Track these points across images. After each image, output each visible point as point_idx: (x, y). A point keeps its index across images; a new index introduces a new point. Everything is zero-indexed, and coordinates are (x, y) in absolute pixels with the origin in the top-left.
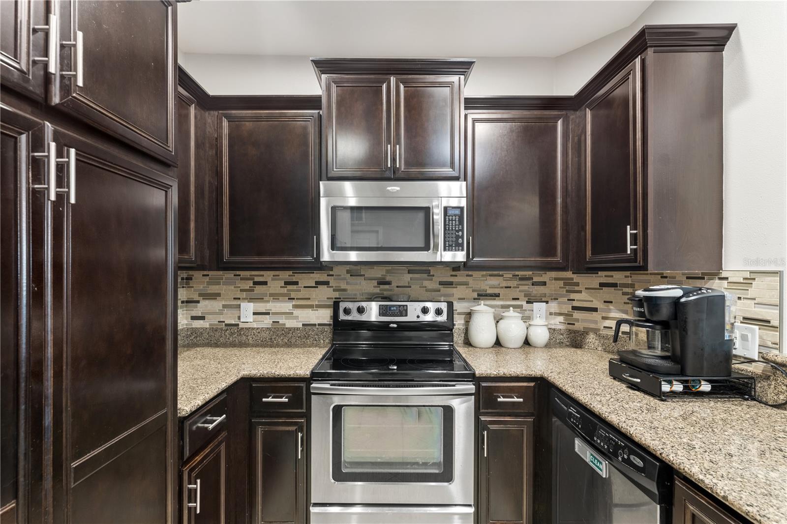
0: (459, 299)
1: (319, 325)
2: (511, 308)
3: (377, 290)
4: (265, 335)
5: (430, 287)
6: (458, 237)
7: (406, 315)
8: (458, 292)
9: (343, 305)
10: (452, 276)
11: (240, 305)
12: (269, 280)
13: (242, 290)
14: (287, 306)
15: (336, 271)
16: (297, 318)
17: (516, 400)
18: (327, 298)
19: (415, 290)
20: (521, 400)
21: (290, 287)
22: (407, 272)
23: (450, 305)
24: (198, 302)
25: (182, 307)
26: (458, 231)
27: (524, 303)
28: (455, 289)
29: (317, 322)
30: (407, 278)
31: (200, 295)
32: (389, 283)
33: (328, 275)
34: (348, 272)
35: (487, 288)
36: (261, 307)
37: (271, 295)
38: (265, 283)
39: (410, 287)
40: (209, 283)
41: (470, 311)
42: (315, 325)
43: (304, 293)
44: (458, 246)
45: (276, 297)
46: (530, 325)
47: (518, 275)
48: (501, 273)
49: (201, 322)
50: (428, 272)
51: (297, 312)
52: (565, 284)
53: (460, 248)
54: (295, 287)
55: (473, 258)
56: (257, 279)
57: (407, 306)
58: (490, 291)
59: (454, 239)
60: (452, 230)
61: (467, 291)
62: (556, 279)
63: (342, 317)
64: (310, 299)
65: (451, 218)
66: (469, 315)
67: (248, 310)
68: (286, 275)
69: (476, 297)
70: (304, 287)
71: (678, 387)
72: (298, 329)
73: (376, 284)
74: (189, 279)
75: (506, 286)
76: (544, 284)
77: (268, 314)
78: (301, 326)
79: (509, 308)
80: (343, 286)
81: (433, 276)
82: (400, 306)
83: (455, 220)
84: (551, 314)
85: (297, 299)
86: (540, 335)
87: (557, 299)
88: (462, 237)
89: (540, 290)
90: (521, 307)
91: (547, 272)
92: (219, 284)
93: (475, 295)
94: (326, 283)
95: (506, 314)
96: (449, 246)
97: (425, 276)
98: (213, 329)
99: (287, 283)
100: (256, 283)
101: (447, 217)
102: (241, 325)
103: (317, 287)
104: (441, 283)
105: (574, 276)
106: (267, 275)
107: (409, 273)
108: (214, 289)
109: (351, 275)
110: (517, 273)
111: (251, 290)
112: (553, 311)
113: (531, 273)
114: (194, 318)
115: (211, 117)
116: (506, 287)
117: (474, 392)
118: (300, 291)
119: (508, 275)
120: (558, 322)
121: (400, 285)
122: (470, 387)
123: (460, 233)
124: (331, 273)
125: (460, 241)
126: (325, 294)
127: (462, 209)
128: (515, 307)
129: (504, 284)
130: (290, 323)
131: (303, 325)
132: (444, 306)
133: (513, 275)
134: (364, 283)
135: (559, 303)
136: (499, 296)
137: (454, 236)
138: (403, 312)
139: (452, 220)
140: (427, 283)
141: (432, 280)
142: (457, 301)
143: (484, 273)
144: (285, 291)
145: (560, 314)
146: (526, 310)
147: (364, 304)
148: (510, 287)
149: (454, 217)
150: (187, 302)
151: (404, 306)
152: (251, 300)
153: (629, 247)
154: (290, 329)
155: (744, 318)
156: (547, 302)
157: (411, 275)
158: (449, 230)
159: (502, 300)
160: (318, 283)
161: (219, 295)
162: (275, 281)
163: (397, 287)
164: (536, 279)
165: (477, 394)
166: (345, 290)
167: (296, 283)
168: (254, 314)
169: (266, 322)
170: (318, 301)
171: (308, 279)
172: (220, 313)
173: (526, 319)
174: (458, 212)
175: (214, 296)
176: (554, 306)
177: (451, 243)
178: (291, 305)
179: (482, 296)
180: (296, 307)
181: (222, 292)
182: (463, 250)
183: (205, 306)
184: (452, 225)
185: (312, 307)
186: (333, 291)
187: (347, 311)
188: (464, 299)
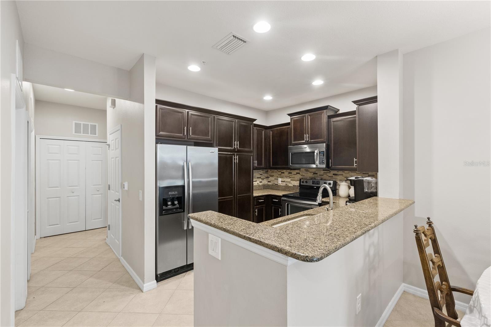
0: (340, 180)
3: (313, 176)
4: (283, 187)
5: (330, 176)
6: (323, 160)
7: (319, 184)
8: (339, 177)
9: (302, 180)
10: (337, 172)
11: (278, 179)
12: (285, 172)
13: (279, 175)
14: (289, 180)
15: (302, 169)
19: (325, 176)
21: (290, 174)
23: (335, 182)
24: (269, 177)
25: (266, 179)
30: (322, 172)
31: (270, 176)
32: (317, 174)
34: (305, 170)
36: (283, 180)
37: (285, 176)
38: (284, 173)
39: (323, 175)
40: (272, 173)
42: (296, 186)
43: (293, 176)
44: (323, 163)
45: (286, 177)
49: (270, 183)
51: (291, 182)
54: (291, 174)
55: (332, 166)
56: (282, 172)
57: (320, 181)
60: (321, 158)
63: (302, 184)
64: (294, 178)
67: (280, 180)
68: (289, 171)
72: (291, 187)
73: (313, 174)
74: (267, 171)
77: (284, 182)
80: (304, 174)
81: (331, 172)
82: (318, 181)
85: (292, 178)
88: (324, 160)
92: (273, 173)
93: (346, 179)
94: (299, 173)
96: (321, 163)
97: (328, 172)
98: (272, 185)
99: (289, 173)
100: (282, 173)
101: (320, 154)
102: (278, 185)
103: (296, 174)
104: (334, 174)
106: (284, 171)
108: (272, 174)
111: (281, 175)
114: (269, 182)
115: (268, 131)
118: (292, 175)
123: (324, 159)
124: (300, 170)
125: (324, 161)
126: (298, 177)
127: (324, 152)
130: (290, 185)
131: (293, 186)
132: (332, 182)
134: (309, 173)
140: (328, 174)
144: (288, 175)
150: (267, 177)
152: (281, 177)
153: (355, 165)
154: (289, 186)
157: (324, 171)
161: (274, 176)
162: (286, 172)
163: (319, 175)
166: (304, 176)
167: (291, 173)
168: (281, 181)
169: (284, 184)
170: (297, 179)
171: (294, 172)
172: (274, 181)
175: (272, 176)
180: (291, 180)
181: (274, 175)
182: (324, 164)
183: (271, 179)
185: (295, 180)
186: (301, 176)
187: (303, 182)
188: (341, 180)
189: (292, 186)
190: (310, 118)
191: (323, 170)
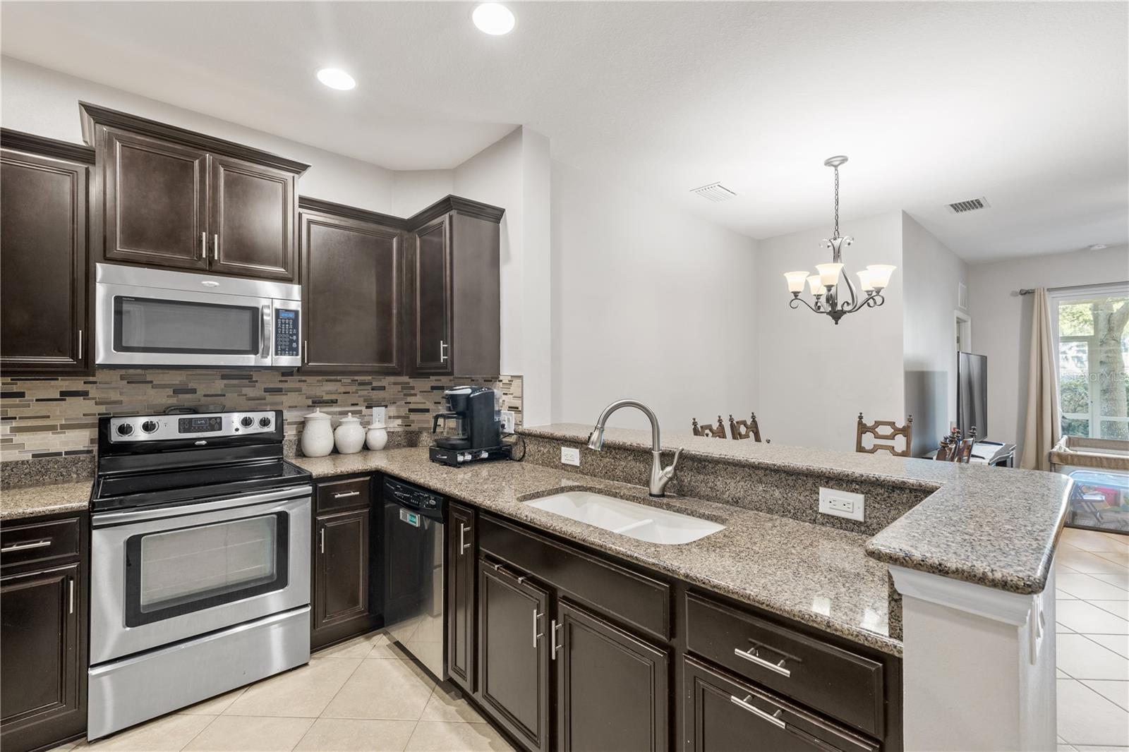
0: (290, 407)
1: (67, 453)
2: (350, 414)
3: (173, 401)
5: (251, 395)
6: (291, 341)
7: (220, 429)
8: (287, 400)
9: (116, 423)
10: (280, 381)
15: (101, 376)
16: (21, 446)
17: (353, 494)
18: (84, 415)
19: (231, 398)
20: (358, 493)
22: (220, 377)
23: (279, 414)
26: (292, 335)
27: (363, 409)
28: (284, 397)
29: (63, 449)
30: (219, 385)
32: (194, 391)
33: (85, 383)
34: (124, 378)
35: (324, 394)
39: (224, 395)
41: (303, 420)
42: (59, 454)
43: (36, 409)
44: (292, 351)
46: (369, 429)
47: (357, 380)
48: (339, 378)
50: (249, 378)
51: (19, 438)
52: (403, 388)
53: (295, 353)
54: (17, 401)
55: (308, 362)
57: (221, 418)
58: (326, 398)
59: (287, 343)
60: (285, 333)
61: (299, 398)
62: (395, 384)
63: (115, 437)
64: (49, 417)
65: (283, 321)
66: (302, 425)
69: (311, 404)
70: (37, 400)
71: (469, 457)
73: (171, 393)
75: (344, 391)
76: (383, 388)
78: (31, 458)
79: (347, 414)
80: (114, 396)
81: (257, 381)
82: (210, 418)
83: (289, 324)
84: (390, 417)
85: (20, 418)
86: (378, 437)
87: (395, 403)
88: (297, 341)
89: (380, 394)
90: (360, 412)
91: (387, 377)
93: (310, 402)
94: (83, 394)
95: (344, 420)
96: (282, 350)
97: (246, 382)
101: (279, 320)
103: (65, 400)
104: (266, 390)
105: (410, 380)
107: (222, 379)
109: (128, 383)
110: (356, 378)
112: (392, 414)
113: (370, 378)
116: (344, 393)
117: (311, 492)
118: (29, 406)
119: (347, 380)
120: (396, 425)
121: (209, 393)
122: (308, 489)
123: (295, 338)
124: (91, 379)
125: (294, 345)
126: (80, 409)
127: (296, 312)
128: (353, 413)
129: (343, 389)
131: (34, 456)
132: (271, 416)
133: (352, 381)
134: (151, 392)
135: (398, 407)
136: (337, 403)
137: (288, 340)
138: (217, 424)
139: (285, 323)
140: (245, 391)
141: (255, 387)
142: (288, 410)
143: (320, 378)
145: (398, 417)
146: (365, 416)
147: (154, 419)
148: (349, 393)
149: (287, 321)
151: (216, 418)
153: (442, 357)
155: (509, 407)
156: (386, 406)
157: (225, 382)
158: (281, 333)
159: (340, 406)
160: (65, 394)
163: (205, 396)
164: (375, 384)
165: (313, 495)
166: (120, 402)
167: (21, 395)
170: (65, 419)
171: (44, 389)
173: (366, 424)
174: (292, 315)
176: (392, 410)
177: (283, 347)
178: (9, 427)
179: (317, 403)
180: (18, 430)
182: (297, 355)
184: (285, 329)
185: (52, 428)
186: (96, 404)
187: (124, 430)
188: (296, 407)
189: (28, 457)
190: (226, 176)
191: (224, 377)
